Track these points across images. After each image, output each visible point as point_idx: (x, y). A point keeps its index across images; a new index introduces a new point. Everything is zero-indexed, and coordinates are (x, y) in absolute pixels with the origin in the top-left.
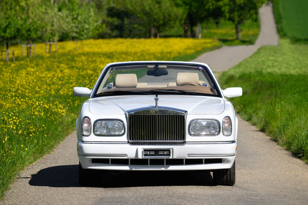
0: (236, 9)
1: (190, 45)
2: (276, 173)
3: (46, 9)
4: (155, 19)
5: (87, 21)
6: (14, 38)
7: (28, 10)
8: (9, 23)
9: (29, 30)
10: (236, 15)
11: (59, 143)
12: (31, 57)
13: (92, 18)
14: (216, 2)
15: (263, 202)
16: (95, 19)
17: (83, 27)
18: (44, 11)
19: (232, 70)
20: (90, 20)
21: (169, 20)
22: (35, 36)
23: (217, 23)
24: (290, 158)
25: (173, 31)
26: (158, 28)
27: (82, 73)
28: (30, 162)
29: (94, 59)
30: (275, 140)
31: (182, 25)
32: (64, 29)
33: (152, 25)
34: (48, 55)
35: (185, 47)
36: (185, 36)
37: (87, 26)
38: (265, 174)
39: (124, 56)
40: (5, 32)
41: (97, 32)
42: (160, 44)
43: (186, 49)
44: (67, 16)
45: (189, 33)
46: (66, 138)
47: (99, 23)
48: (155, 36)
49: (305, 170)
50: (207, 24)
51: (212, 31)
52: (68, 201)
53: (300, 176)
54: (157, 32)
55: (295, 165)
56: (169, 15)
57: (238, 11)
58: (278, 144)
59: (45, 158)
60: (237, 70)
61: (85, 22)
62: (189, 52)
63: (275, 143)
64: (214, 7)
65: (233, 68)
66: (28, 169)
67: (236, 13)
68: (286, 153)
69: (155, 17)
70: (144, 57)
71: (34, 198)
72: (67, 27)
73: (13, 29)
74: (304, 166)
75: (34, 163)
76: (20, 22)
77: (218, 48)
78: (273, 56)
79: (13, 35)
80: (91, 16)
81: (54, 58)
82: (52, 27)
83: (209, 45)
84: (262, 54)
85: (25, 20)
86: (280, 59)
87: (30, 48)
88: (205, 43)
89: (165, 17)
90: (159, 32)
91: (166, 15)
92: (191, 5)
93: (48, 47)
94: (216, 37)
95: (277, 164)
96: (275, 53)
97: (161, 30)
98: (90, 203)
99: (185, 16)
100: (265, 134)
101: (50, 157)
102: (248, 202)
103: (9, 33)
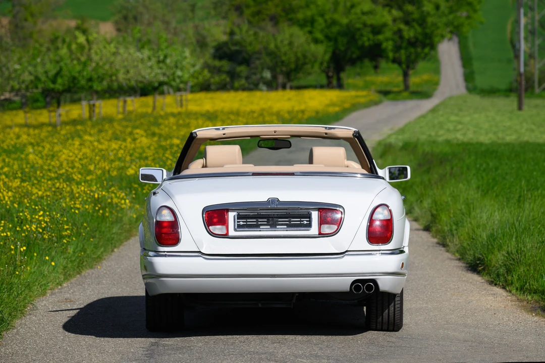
0: (404, 45)
1: (335, 99)
2: (437, 297)
3: (117, 48)
4: (283, 62)
5: (179, 65)
6: (68, 90)
7: (90, 49)
8: (61, 69)
9: (90, 80)
10: (403, 54)
11: (113, 251)
12: (94, 119)
13: (188, 60)
14: (374, 36)
15: (408, 347)
16: (192, 62)
17: (174, 74)
18: (114, 50)
19: (394, 137)
20: (184, 63)
21: (305, 64)
22: (99, 88)
23: (376, 67)
24: (463, 273)
25: (311, 79)
26: (288, 75)
27: (163, 143)
28: (58, 283)
29: (187, 121)
30: (444, 245)
31: (323, 71)
32: (145, 78)
33: (278, 70)
34: (120, 116)
35: (327, 102)
36: (329, 86)
37: (179, 73)
38: (420, 300)
39: (232, 117)
40: (54, 81)
41: (195, 81)
42: (289, 99)
43: (328, 105)
44: (149, 59)
45: (335, 82)
46: (125, 243)
47: (198, 68)
48: (284, 87)
49: (483, 293)
50: (361, 68)
51: (368, 78)
52: (99, 348)
53: (475, 302)
54: (285, 80)
55: (468, 285)
56: (305, 56)
57: (406, 49)
58: (448, 251)
59: (84, 276)
60: (400, 137)
61: (176, 67)
62: (332, 110)
63: (443, 249)
64: (371, 43)
65: (394, 134)
66: (52, 294)
67: (403, 52)
68: (458, 265)
69: (284, 58)
70: (264, 118)
71: (48, 343)
72: (149, 74)
73: (66, 78)
74: (483, 286)
75: (64, 285)
76: (78, 68)
77: (376, 103)
78: (457, 115)
79: (66, 87)
80: (186, 58)
81: (130, 120)
82: (126, 75)
83: (362, 100)
84: (441, 113)
85: (85, 65)
86: (467, 119)
87: (94, 105)
88: (357, 97)
89: (298, 59)
90: (289, 80)
91: (299, 55)
92: (336, 41)
93: (121, 104)
94: (373, 88)
95: (441, 284)
96: (460, 110)
97: (292, 77)
98: (132, 350)
99: (327, 57)
100: (431, 234)
101: (93, 273)
102: (383, 348)
103: (60, 84)
